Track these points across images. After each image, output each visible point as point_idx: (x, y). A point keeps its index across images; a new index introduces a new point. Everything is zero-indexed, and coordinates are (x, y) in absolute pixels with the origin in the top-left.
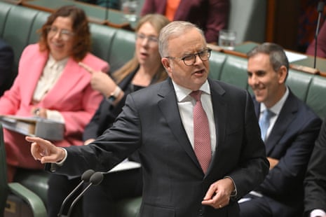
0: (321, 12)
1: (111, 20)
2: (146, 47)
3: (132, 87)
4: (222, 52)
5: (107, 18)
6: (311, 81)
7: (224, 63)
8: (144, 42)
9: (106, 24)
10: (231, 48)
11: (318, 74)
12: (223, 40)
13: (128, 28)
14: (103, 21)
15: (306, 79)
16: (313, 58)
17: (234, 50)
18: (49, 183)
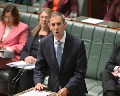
0: (109, 4)
1: (29, 10)
2: (45, 21)
3: (39, 36)
4: (71, 20)
5: (27, 9)
6: (106, 30)
7: (73, 25)
8: (44, 19)
9: (27, 12)
10: (75, 19)
11: (108, 27)
12: (72, 16)
13: (35, 13)
14: (26, 11)
15: (104, 29)
16: (106, 21)
17: (76, 20)
18: (9, 74)
